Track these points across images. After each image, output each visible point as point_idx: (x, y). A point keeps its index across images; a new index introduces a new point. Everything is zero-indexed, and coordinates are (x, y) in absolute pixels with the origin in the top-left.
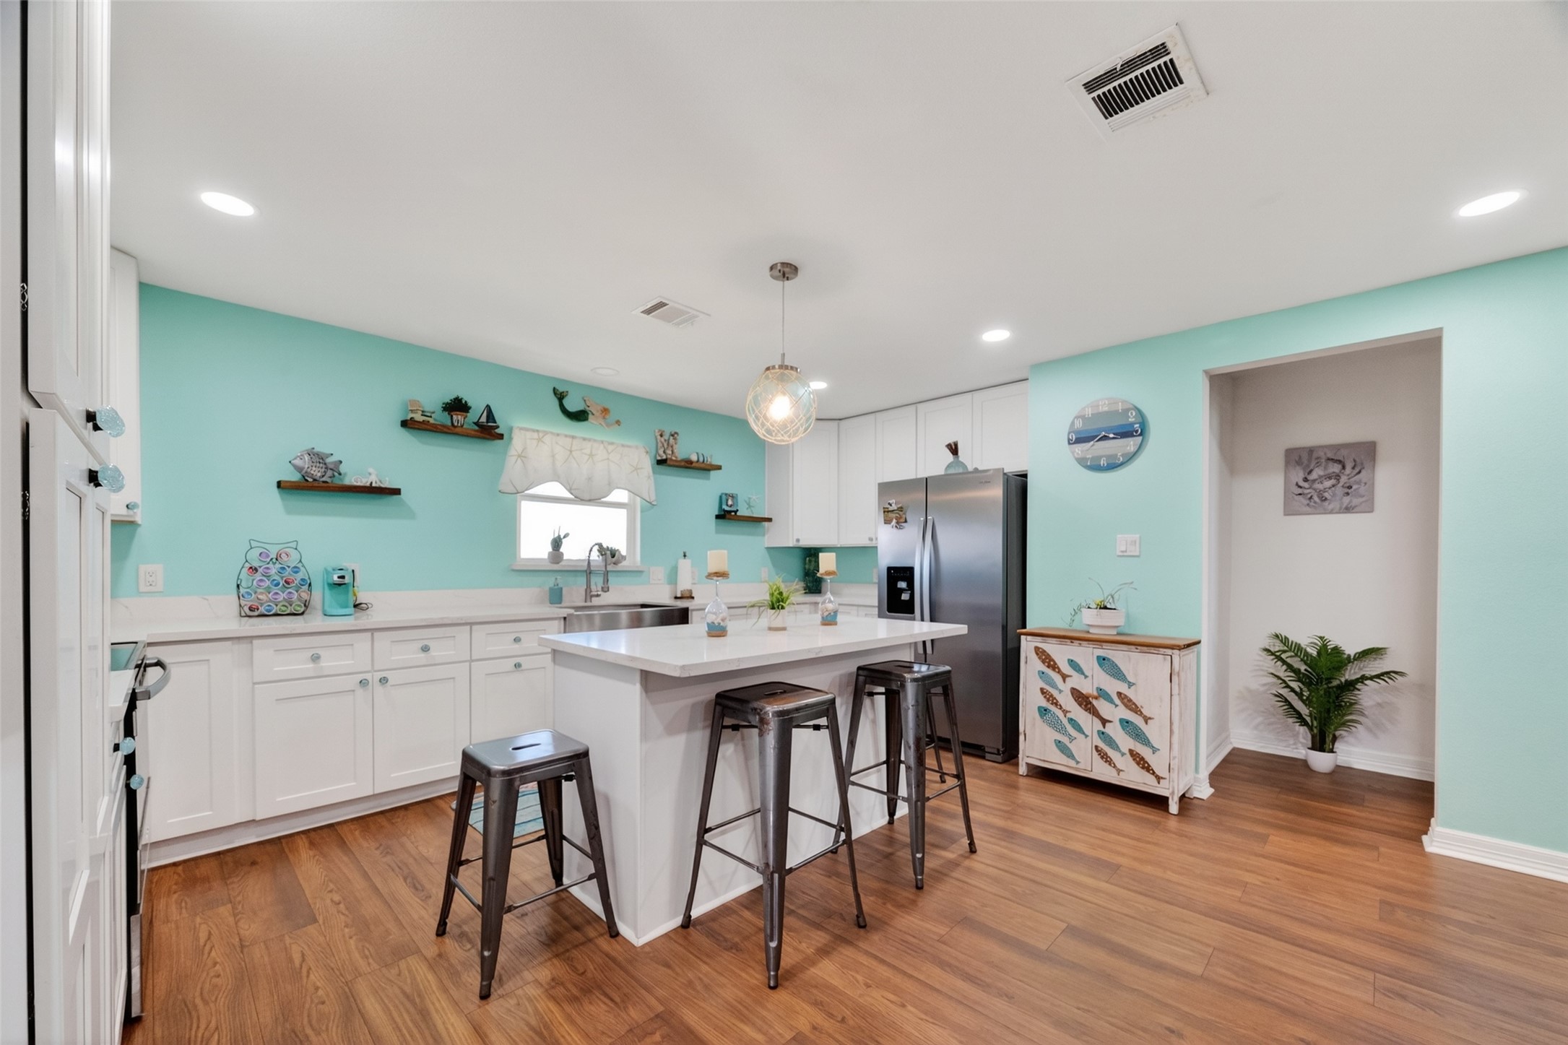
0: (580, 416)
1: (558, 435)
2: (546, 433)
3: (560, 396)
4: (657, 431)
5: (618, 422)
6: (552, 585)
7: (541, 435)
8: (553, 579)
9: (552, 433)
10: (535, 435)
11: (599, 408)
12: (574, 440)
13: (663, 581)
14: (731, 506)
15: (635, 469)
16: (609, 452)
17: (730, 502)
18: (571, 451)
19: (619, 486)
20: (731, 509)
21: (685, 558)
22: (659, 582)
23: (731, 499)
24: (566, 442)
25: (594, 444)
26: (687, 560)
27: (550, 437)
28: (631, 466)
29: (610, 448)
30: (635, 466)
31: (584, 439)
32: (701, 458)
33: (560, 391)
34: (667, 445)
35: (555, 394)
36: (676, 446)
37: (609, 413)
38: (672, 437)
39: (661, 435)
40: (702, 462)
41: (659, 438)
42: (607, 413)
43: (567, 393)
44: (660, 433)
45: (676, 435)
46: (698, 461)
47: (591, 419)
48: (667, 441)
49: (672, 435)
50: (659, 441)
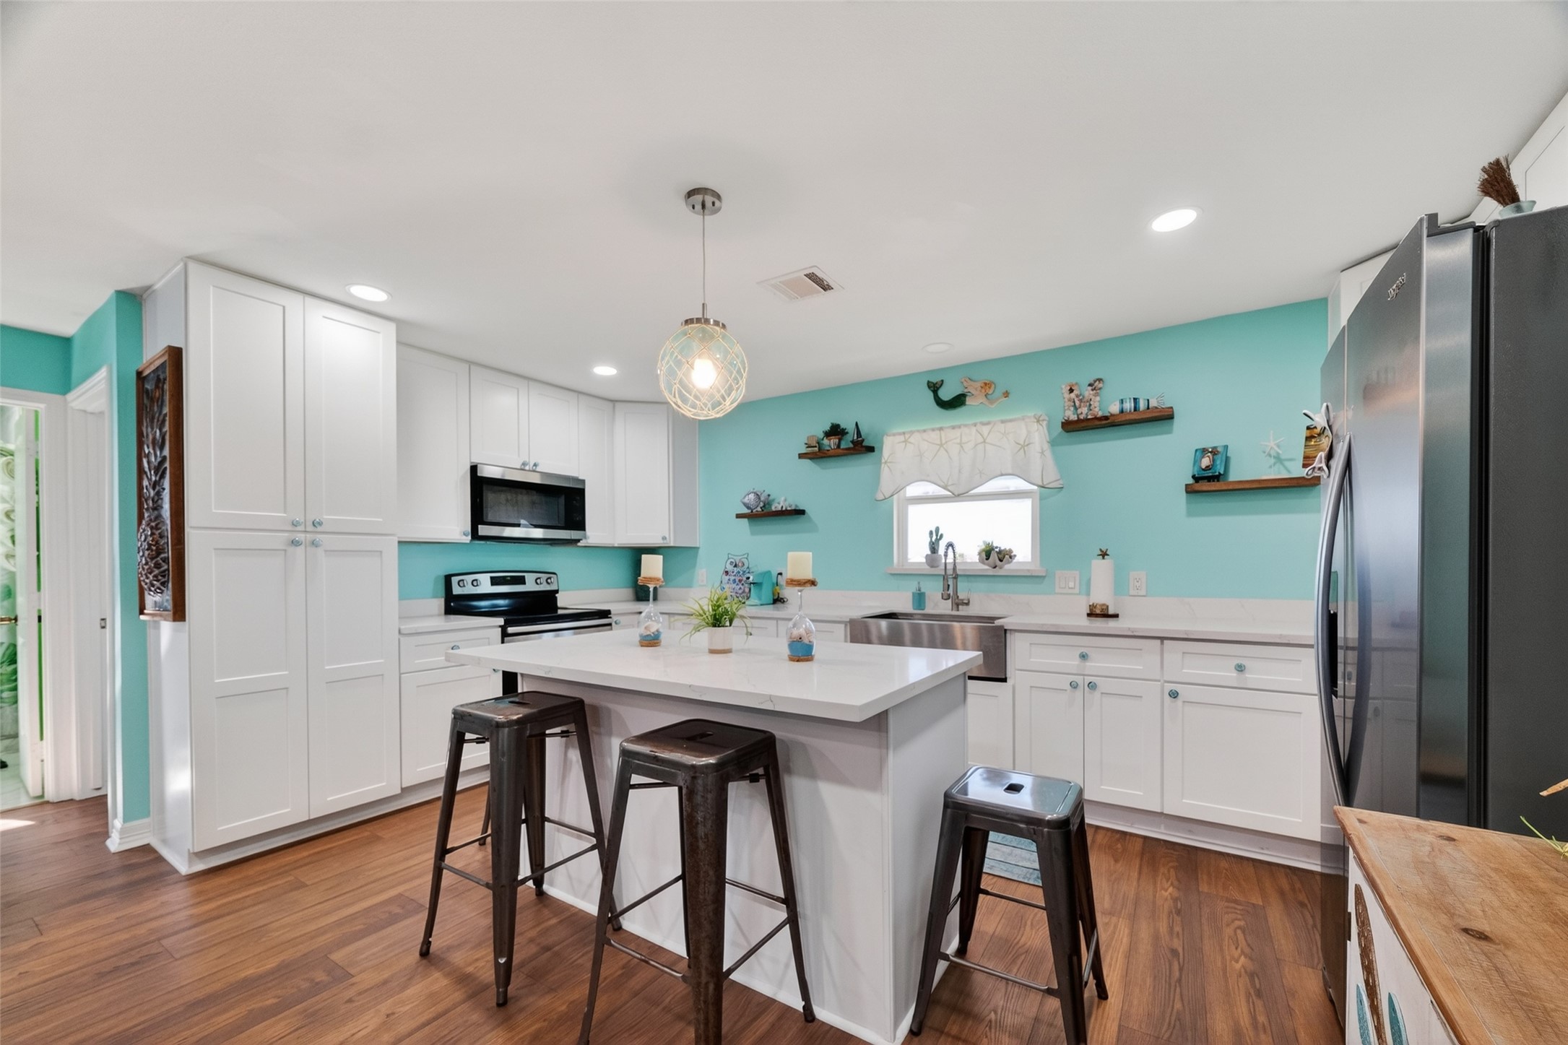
0: (957, 402)
1: (925, 431)
2: (912, 433)
3: (934, 388)
4: (1063, 387)
5: (1006, 394)
6: (914, 590)
7: (907, 436)
8: (917, 583)
9: (918, 431)
10: (902, 438)
11: (978, 385)
12: (942, 432)
13: (1077, 591)
14: (1208, 468)
15: (1023, 447)
16: (985, 435)
17: (1206, 462)
18: (941, 445)
19: (1003, 473)
20: (1209, 474)
21: (1103, 558)
22: (1070, 591)
23: (1208, 457)
24: (934, 436)
25: (965, 430)
26: (1107, 560)
27: (917, 436)
28: (1017, 443)
29: (985, 430)
30: (1022, 443)
31: (953, 428)
32: (1129, 406)
33: (935, 382)
34: (1081, 401)
35: (929, 387)
36: (1098, 398)
37: (993, 386)
38: (1090, 388)
39: (1071, 391)
40: (1133, 410)
41: (1067, 395)
42: (990, 388)
43: (942, 381)
44: (1069, 388)
45: (1097, 382)
46: (1122, 411)
47: (969, 401)
48: (1081, 395)
49: (1090, 385)
50: (1066, 400)
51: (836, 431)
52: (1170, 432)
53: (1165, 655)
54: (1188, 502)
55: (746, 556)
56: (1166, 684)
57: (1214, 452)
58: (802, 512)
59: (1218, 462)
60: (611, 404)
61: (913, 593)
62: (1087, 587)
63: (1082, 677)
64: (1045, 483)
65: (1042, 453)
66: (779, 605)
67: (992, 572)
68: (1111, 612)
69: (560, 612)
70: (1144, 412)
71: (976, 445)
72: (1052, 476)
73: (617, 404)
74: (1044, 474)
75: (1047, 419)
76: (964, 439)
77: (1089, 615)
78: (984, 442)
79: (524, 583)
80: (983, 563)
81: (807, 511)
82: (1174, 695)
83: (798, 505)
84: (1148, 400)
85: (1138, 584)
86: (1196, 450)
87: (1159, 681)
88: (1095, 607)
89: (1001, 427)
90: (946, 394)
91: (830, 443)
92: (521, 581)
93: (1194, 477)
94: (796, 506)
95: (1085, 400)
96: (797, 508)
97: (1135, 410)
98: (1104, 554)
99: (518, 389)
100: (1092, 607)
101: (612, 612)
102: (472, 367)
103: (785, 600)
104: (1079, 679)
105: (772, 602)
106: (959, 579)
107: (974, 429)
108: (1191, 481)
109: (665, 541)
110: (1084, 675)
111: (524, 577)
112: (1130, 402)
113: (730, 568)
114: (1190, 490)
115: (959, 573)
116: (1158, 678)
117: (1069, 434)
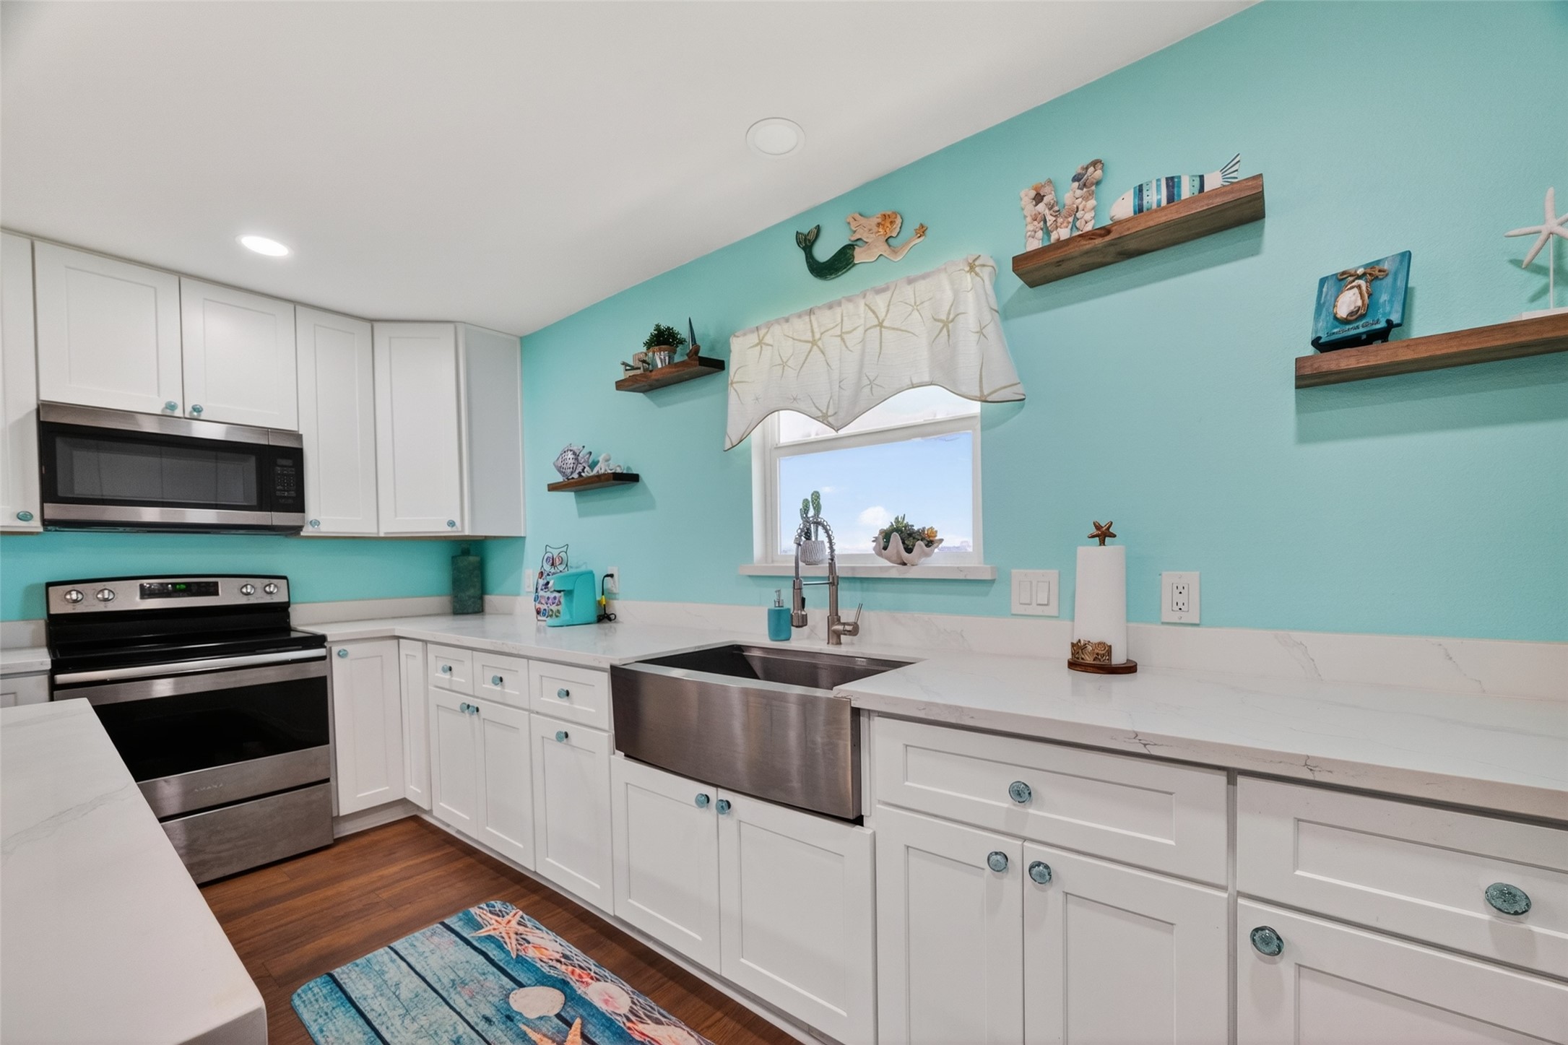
0: (841, 262)
1: (787, 320)
2: (769, 325)
3: (807, 243)
4: (1023, 193)
5: (920, 231)
7: (762, 332)
9: (778, 322)
10: (753, 339)
11: (874, 222)
12: (813, 317)
13: (1052, 610)
14: (1356, 316)
15: (946, 324)
16: (882, 312)
17: (1348, 302)
18: (814, 343)
19: (915, 381)
20: (1360, 328)
21: (1102, 543)
22: (1040, 611)
23: (1359, 287)
24: (800, 327)
25: (849, 307)
26: (1111, 547)
27: (776, 329)
28: (936, 320)
29: (880, 302)
30: (944, 317)
31: (830, 307)
32: (1156, 197)
33: (806, 232)
34: (1057, 214)
35: (799, 243)
36: (1092, 203)
37: (899, 221)
38: (1076, 184)
39: (1038, 198)
40: (1164, 203)
41: (1030, 209)
42: (892, 223)
43: (818, 228)
44: (1033, 193)
45: (1091, 169)
46: (1139, 209)
47: (859, 256)
48: (1057, 203)
49: (1077, 178)
50: (1029, 219)
51: (664, 338)
52: (1255, 251)
53: (1242, 820)
54: (1300, 408)
55: (564, 549)
56: (1241, 901)
57: (1373, 274)
58: (633, 478)
59: (1384, 297)
60: (368, 325)
61: (769, 610)
62: (1068, 605)
63: (1020, 843)
64: (986, 393)
65: (981, 332)
66: (606, 625)
67: (896, 572)
68: (1118, 658)
69: (294, 635)
70: (1191, 200)
71: (866, 331)
72: (1001, 377)
73: (377, 325)
74: (983, 374)
75: (991, 262)
76: (847, 327)
77: (1073, 665)
78: (881, 325)
79: (216, 593)
80: (880, 554)
81: (642, 476)
82: (1268, 941)
83: (631, 466)
84: (1202, 177)
85: (1181, 599)
86: (1323, 281)
87: (1224, 888)
88: (1084, 647)
89: (908, 291)
90: (824, 252)
91: (660, 359)
92: (212, 590)
93: (1316, 343)
94: (628, 468)
95: (1064, 212)
96: (630, 472)
97: (1171, 199)
98: (1103, 534)
99: (155, 289)
100: (1078, 648)
101: (329, 639)
102: (38, 244)
103: (613, 617)
104: (1011, 847)
105: (595, 618)
106: (841, 585)
107: (862, 303)
108: (1310, 351)
109: (454, 529)
110: (1025, 839)
111: (216, 584)
112: (1158, 187)
113: (547, 567)
114: (1307, 379)
115: (839, 573)
116: (1222, 882)
117: (1034, 288)
